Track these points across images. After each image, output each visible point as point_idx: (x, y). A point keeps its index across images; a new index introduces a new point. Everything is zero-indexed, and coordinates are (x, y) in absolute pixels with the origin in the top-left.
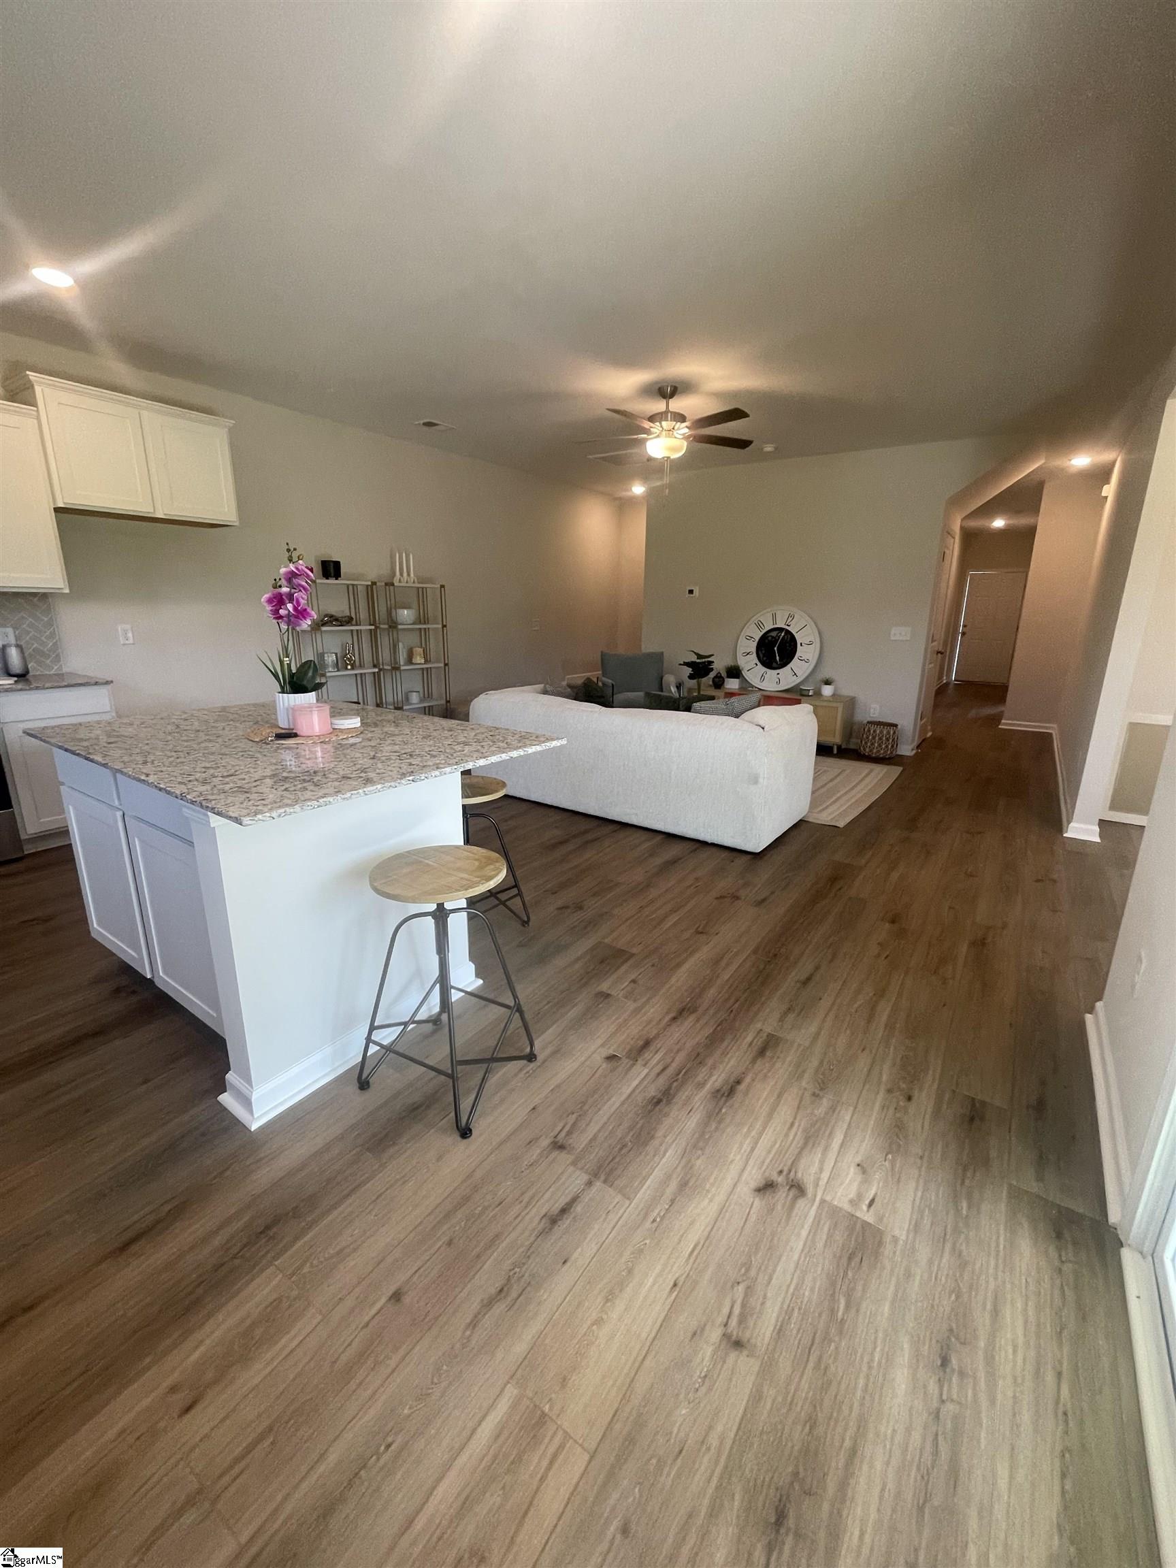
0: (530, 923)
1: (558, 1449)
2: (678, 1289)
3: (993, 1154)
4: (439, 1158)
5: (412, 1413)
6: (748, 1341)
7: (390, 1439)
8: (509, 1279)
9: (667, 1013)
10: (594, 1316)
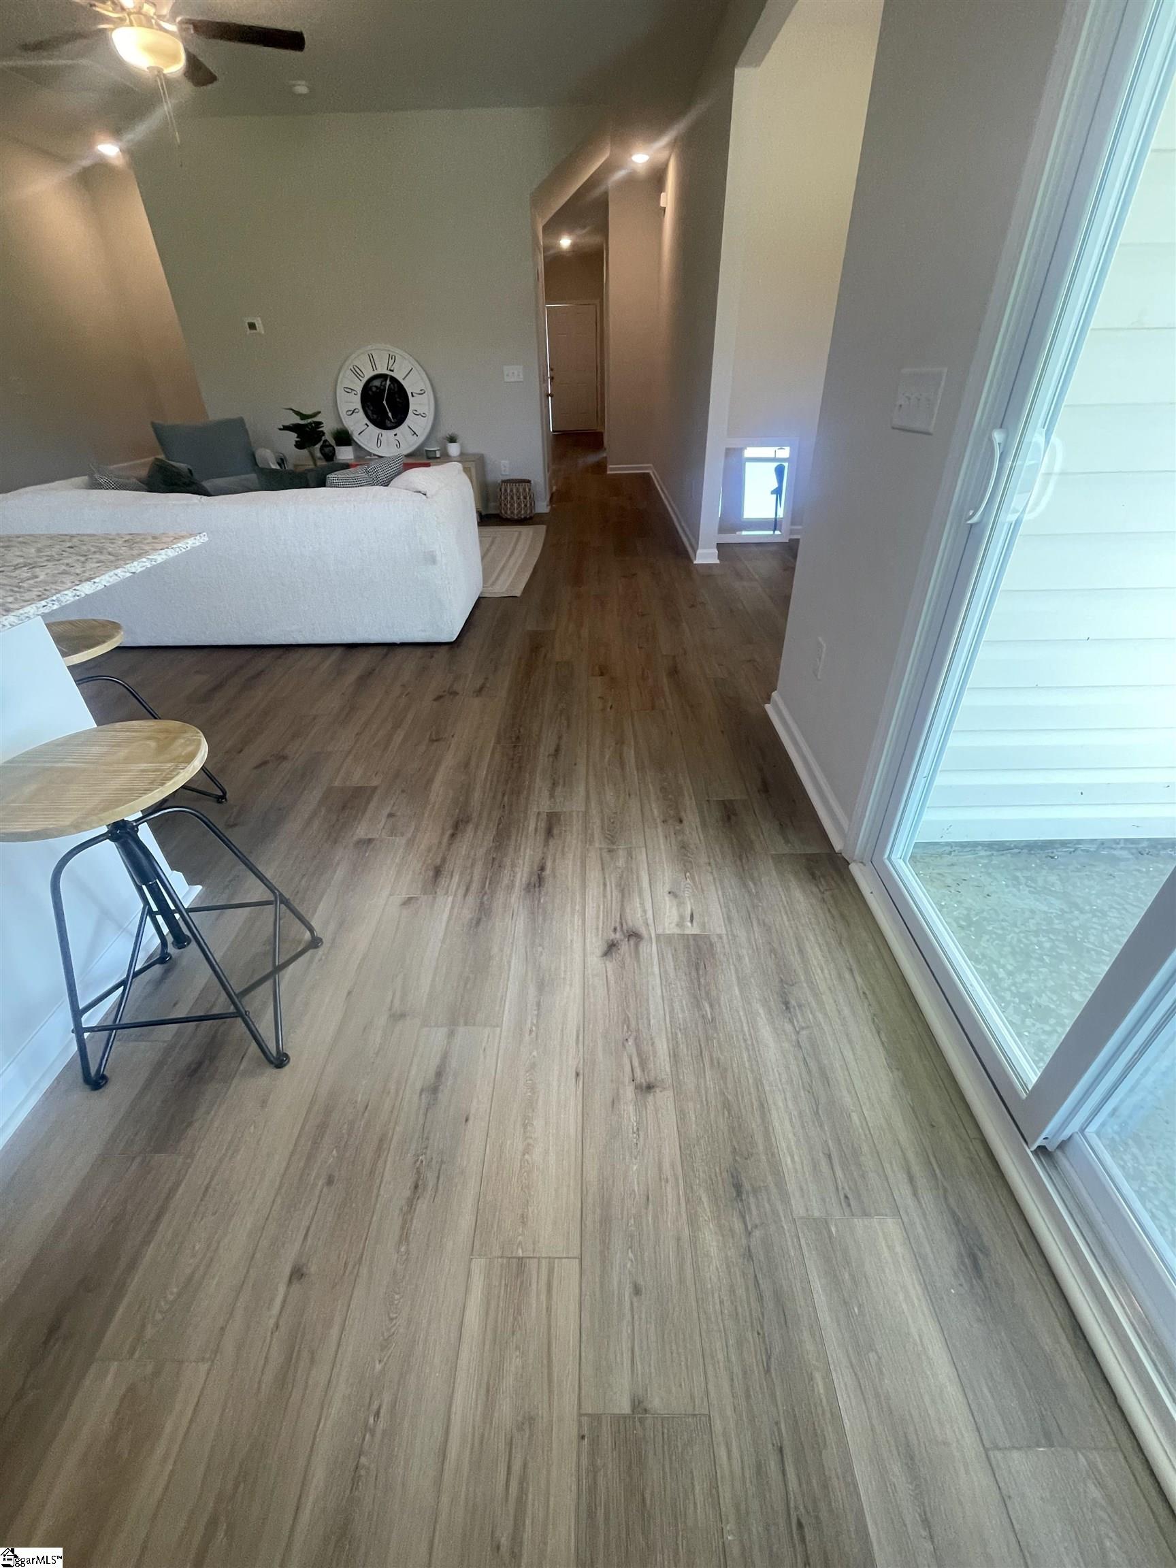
0: (228, 796)
1: (549, 1276)
2: (581, 1077)
3: (753, 837)
4: (264, 1103)
5: (385, 1364)
6: (656, 1079)
7: (375, 1407)
8: (418, 1172)
9: (443, 834)
10: (521, 1147)
